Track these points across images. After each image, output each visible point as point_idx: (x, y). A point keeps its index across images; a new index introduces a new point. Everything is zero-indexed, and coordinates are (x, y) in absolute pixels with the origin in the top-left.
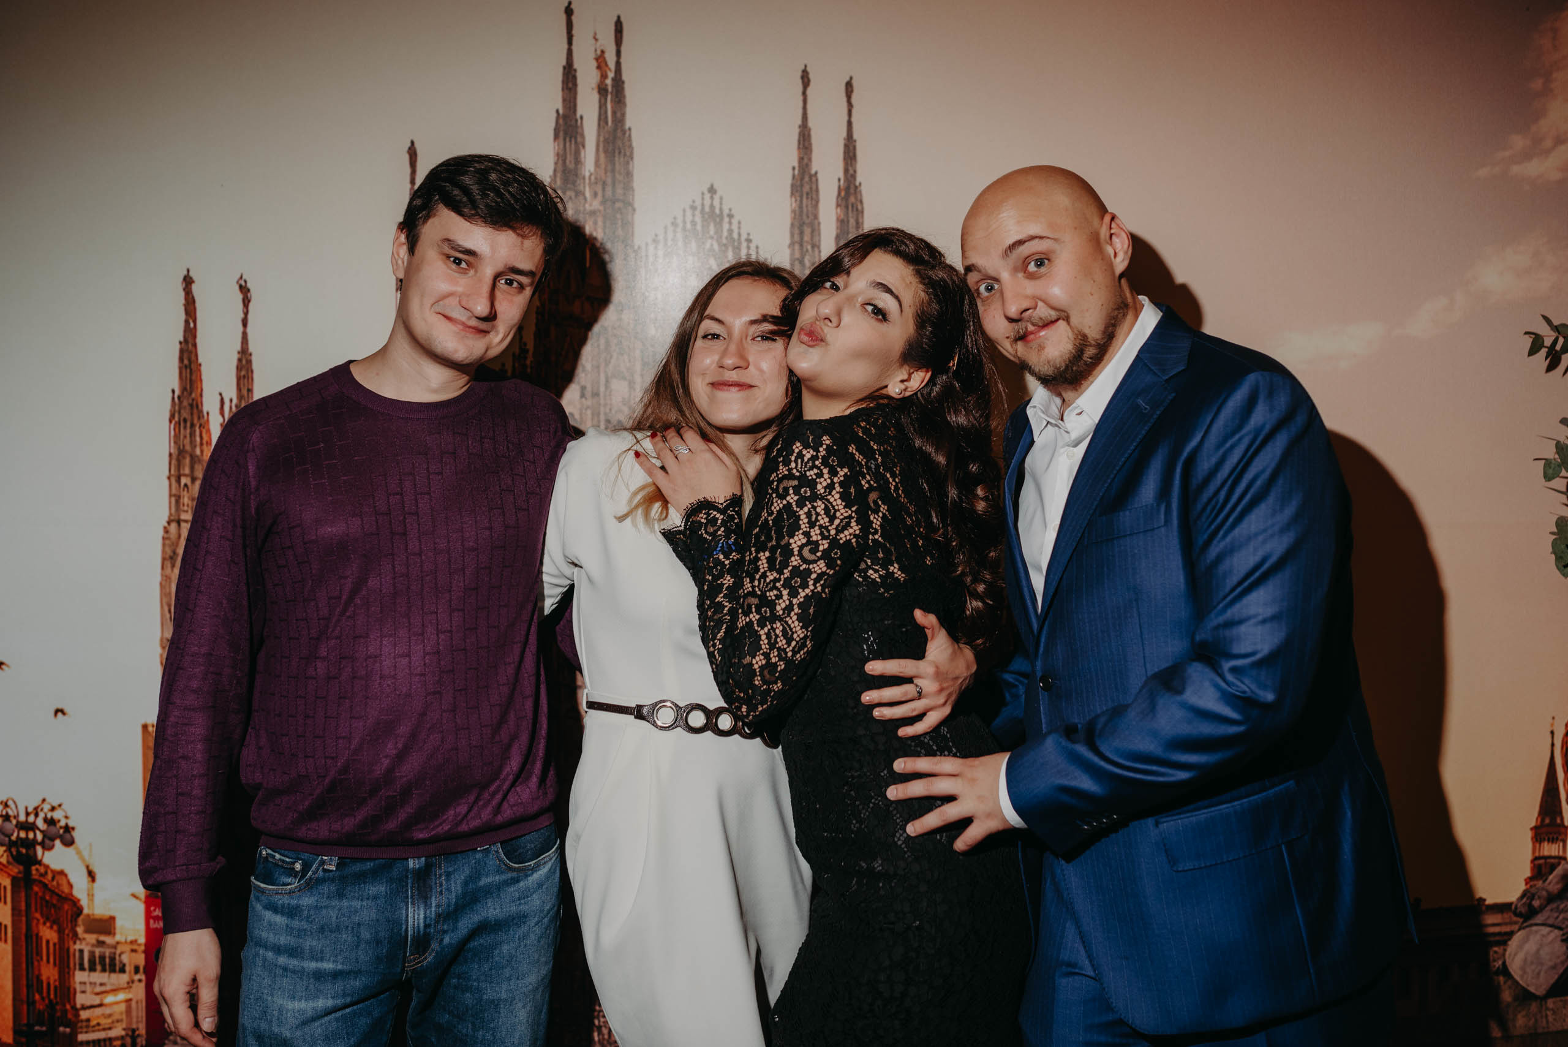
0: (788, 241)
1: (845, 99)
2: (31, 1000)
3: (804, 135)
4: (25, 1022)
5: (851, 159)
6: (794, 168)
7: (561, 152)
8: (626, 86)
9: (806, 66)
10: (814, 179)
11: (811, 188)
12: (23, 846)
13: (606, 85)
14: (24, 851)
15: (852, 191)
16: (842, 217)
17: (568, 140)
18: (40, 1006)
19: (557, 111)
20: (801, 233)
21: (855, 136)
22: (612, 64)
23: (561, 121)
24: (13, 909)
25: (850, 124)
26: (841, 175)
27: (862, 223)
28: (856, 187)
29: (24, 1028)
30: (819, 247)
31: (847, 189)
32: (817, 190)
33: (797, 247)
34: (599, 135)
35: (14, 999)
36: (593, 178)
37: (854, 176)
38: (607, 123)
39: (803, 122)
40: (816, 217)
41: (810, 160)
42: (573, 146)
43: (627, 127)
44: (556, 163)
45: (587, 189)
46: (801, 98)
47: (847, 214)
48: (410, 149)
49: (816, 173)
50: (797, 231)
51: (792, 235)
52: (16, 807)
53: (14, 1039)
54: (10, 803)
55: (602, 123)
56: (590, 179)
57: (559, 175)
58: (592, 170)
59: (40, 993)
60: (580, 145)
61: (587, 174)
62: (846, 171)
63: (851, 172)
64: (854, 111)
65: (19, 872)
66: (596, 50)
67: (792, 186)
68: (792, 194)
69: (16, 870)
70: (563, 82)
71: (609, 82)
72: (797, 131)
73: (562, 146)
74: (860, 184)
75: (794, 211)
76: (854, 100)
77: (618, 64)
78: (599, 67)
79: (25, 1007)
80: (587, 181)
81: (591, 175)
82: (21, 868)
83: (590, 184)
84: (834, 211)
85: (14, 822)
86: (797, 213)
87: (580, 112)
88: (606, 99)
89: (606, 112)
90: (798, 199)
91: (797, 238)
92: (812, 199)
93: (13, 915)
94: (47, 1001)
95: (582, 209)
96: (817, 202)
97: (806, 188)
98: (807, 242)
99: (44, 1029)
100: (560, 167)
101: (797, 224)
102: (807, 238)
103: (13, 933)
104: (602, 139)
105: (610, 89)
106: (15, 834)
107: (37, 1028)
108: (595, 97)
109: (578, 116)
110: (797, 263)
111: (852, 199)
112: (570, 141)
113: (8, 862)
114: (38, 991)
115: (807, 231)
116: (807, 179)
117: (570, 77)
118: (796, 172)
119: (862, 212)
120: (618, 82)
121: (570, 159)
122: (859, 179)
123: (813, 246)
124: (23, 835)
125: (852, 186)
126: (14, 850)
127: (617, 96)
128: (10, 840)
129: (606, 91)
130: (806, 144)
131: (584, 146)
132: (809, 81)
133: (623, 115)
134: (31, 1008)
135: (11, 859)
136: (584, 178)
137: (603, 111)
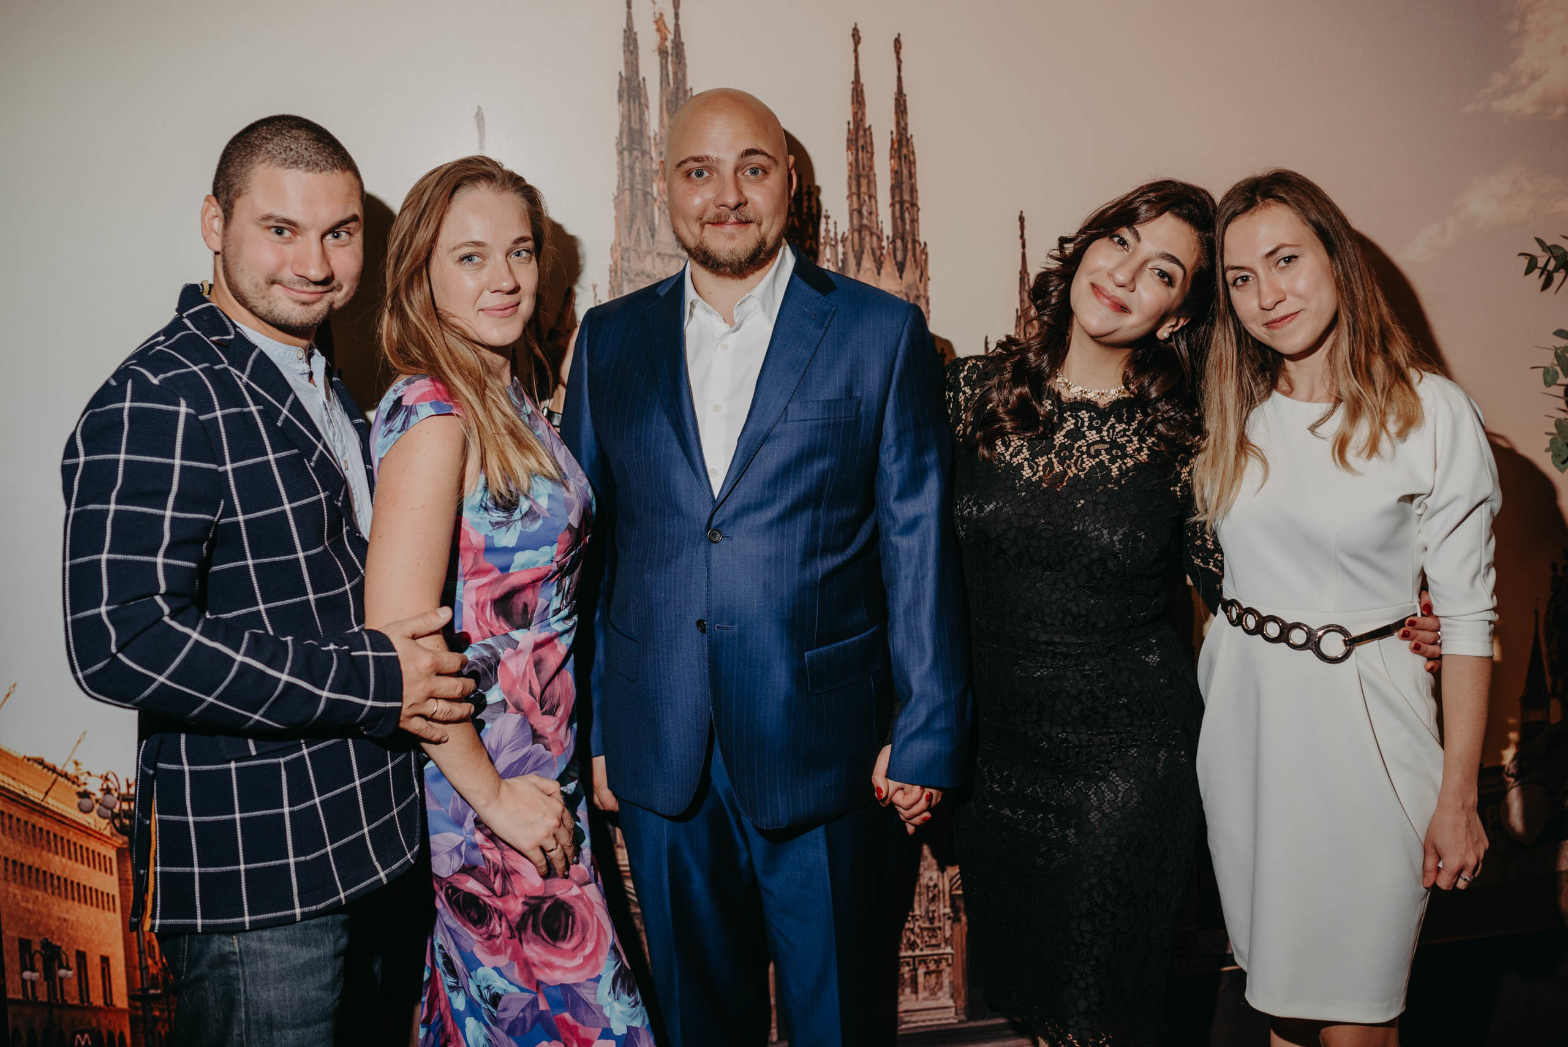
0: (846, 193)
1: (894, 55)
2: (144, 965)
3: (857, 91)
4: (139, 986)
5: (902, 113)
6: (849, 123)
7: (626, 114)
8: (686, 47)
9: (856, 24)
10: (868, 133)
11: (866, 142)
12: (125, 817)
13: (667, 47)
14: (127, 822)
15: (904, 143)
16: (896, 168)
17: (632, 104)
18: (154, 971)
19: (620, 73)
20: (859, 186)
21: (905, 91)
22: (671, 26)
23: (624, 84)
24: (120, 879)
25: (899, 78)
26: (894, 128)
27: (915, 173)
28: (908, 140)
29: (139, 993)
30: (875, 198)
31: (900, 142)
32: (872, 143)
33: (855, 198)
34: (661, 96)
35: (127, 965)
36: (658, 138)
37: (905, 129)
38: (669, 84)
39: (856, 78)
40: (871, 168)
41: (863, 114)
42: (637, 109)
43: (688, 88)
44: (621, 125)
45: (653, 148)
46: (853, 55)
47: (900, 165)
48: (477, 114)
49: (870, 127)
50: (854, 183)
51: (850, 186)
52: (117, 780)
53: (130, 1005)
54: (110, 776)
55: (664, 85)
56: (655, 140)
57: (625, 136)
58: (657, 131)
59: (153, 957)
60: (643, 106)
61: (652, 135)
62: (898, 123)
63: (903, 124)
64: (903, 67)
65: (124, 843)
66: (655, 13)
67: (848, 140)
68: (848, 148)
69: (121, 842)
70: (624, 45)
71: (669, 44)
72: (851, 86)
73: (626, 108)
74: (911, 136)
75: (851, 164)
76: (902, 56)
77: (677, 26)
78: (658, 30)
79: (138, 972)
80: (652, 141)
81: (656, 135)
82: (126, 838)
83: (656, 145)
84: (888, 163)
85: (116, 795)
86: (854, 164)
87: (642, 74)
88: (667, 62)
89: (667, 75)
90: (854, 152)
91: (854, 189)
92: (867, 152)
93: (120, 885)
94: (160, 965)
95: (648, 167)
96: (872, 154)
97: (861, 142)
98: (864, 193)
99: (159, 992)
100: (626, 129)
101: (853, 176)
102: (864, 189)
103: (122, 902)
104: (664, 99)
105: (670, 51)
106: (118, 806)
107: (151, 992)
108: (657, 58)
109: (641, 78)
110: (855, 213)
111: (904, 151)
112: (634, 102)
113: (112, 834)
114: (150, 956)
115: (864, 182)
116: (861, 133)
117: (631, 41)
118: (851, 126)
119: (914, 162)
120: (678, 45)
121: (635, 118)
122: (910, 131)
123: (870, 197)
124: (125, 806)
125: (904, 139)
126: (117, 822)
127: (677, 57)
128: (112, 812)
129: (667, 53)
130: (860, 99)
131: (648, 108)
132: (859, 38)
133: (684, 75)
134: (144, 972)
135: (114, 831)
136: (649, 138)
137: (664, 72)
